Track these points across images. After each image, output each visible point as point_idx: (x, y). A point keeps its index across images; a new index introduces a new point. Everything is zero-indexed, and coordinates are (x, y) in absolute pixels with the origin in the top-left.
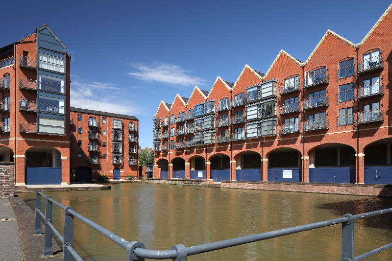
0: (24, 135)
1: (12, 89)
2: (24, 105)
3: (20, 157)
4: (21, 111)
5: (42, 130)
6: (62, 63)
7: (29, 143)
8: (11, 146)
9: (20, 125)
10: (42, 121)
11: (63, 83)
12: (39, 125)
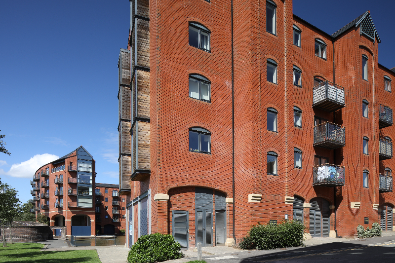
0: (70, 209)
1: (64, 183)
2: (70, 191)
3: (68, 220)
4: (69, 196)
5: (80, 205)
6: (91, 166)
7: (73, 213)
8: (64, 214)
9: (69, 203)
10: (80, 200)
11: (91, 178)
12: (78, 203)
